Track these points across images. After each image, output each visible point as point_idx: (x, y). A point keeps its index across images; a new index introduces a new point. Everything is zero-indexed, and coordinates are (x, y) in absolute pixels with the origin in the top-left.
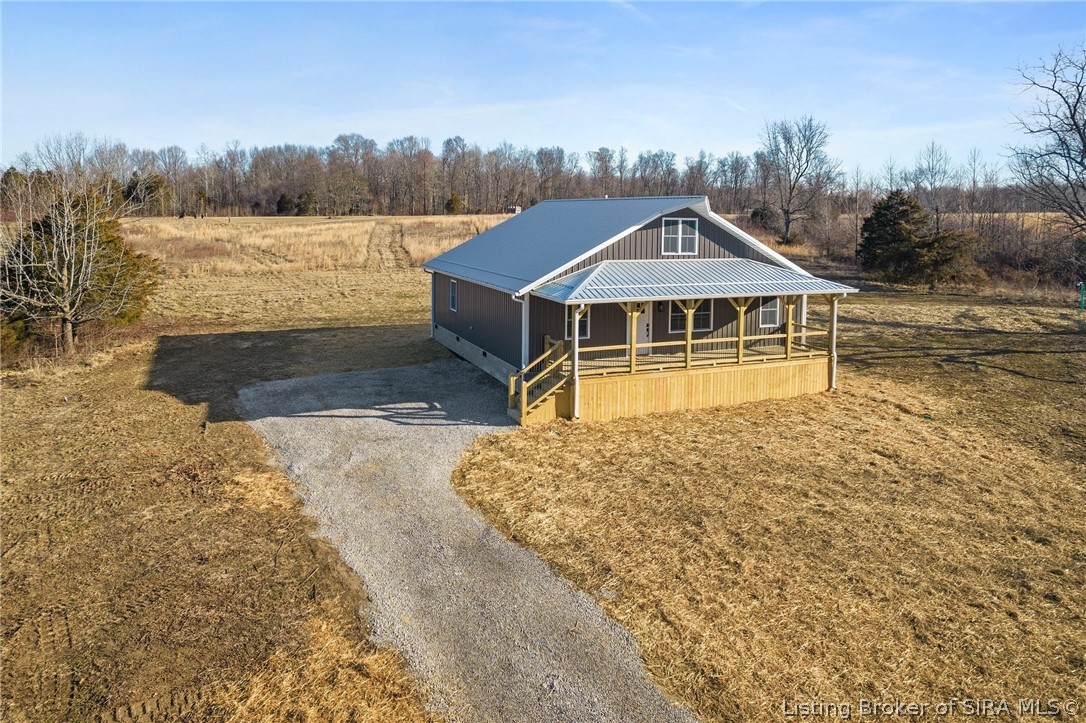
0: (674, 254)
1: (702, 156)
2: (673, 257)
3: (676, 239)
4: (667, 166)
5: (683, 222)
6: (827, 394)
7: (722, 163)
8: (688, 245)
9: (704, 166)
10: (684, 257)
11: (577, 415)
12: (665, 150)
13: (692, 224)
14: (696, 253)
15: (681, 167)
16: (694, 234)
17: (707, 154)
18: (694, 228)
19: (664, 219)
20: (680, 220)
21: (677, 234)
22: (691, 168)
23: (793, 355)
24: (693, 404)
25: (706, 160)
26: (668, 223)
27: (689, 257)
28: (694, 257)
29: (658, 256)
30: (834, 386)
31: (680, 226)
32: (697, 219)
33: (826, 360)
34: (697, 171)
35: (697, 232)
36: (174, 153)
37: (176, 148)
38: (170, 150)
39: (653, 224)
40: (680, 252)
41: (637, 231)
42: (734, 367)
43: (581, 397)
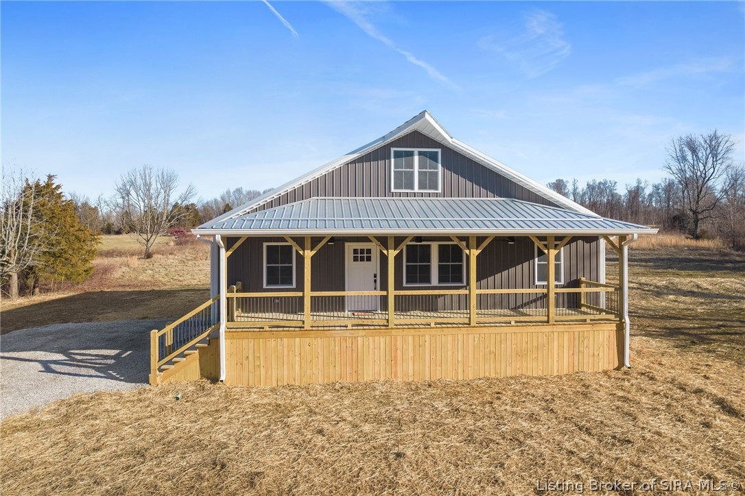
0: (409, 191)
1: (639, 182)
2: (407, 195)
3: (412, 174)
4: (611, 191)
5: (420, 153)
6: (613, 374)
7: (656, 187)
8: (428, 181)
9: (640, 191)
10: (422, 195)
11: (223, 377)
12: (608, 180)
13: (433, 157)
14: (440, 191)
15: (622, 191)
16: (437, 168)
17: (643, 180)
18: (436, 161)
19: (393, 149)
20: (416, 150)
21: (412, 166)
22: (630, 192)
23: (558, 318)
24: (399, 374)
25: (642, 185)
26: (398, 155)
27: (429, 195)
28: (437, 195)
29: (387, 192)
30: (627, 364)
31: (416, 158)
32: (439, 150)
33: (613, 327)
34: (635, 193)
35: (440, 165)
39: (379, 154)
40: (416, 190)
41: (354, 162)
42: (464, 331)
43: (230, 355)
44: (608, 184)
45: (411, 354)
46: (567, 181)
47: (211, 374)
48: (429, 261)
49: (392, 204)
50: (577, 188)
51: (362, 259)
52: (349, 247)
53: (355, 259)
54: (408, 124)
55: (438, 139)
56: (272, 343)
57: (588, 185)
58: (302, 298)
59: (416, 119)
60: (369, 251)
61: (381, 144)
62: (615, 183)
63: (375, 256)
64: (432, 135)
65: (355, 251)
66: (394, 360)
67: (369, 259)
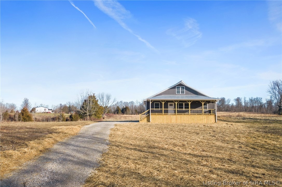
2: (179, 94)
3: (180, 91)
4: (260, 101)
5: (181, 87)
6: (214, 123)
8: (183, 92)
10: (181, 94)
11: (150, 121)
13: (183, 88)
14: (185, 94)
16: (184, 90)
19: (176, 87)
20: (180, 87)
23: (204, 114)
26: (177, 88)
27: (183, 94)
28: (184, 95)
29: (175, 94)
30: (217, 122)
31: (180, 88)
33: (214, 116)
36: (132, 103)
37: (133, 102)
38: (131, 102)
39: (174, 88)
40: (180, 94)
41: (170, 89)
42: (188, 115)
43: (151, 118)
44: (258, 99)
45: (180, 119)
46: (242, 98)
47: (148, 121)
48: (183, 106)
49: (176, 96)
50: (246, 101)
51: (171, 106)
52: (169, 103)
53: (170, 106)
54: (179, 82)
55: (184, 85)
56: (158, 116)
57: (250, 99)
58: (162, 110)
59: (180, 82)
60: (172, 104)
61: (174, 86)
62: (261, 98)
63: (173, 105)
64: (183, 84)
65: (170, 104)
66: (177, 120)
67: (172, 106)
